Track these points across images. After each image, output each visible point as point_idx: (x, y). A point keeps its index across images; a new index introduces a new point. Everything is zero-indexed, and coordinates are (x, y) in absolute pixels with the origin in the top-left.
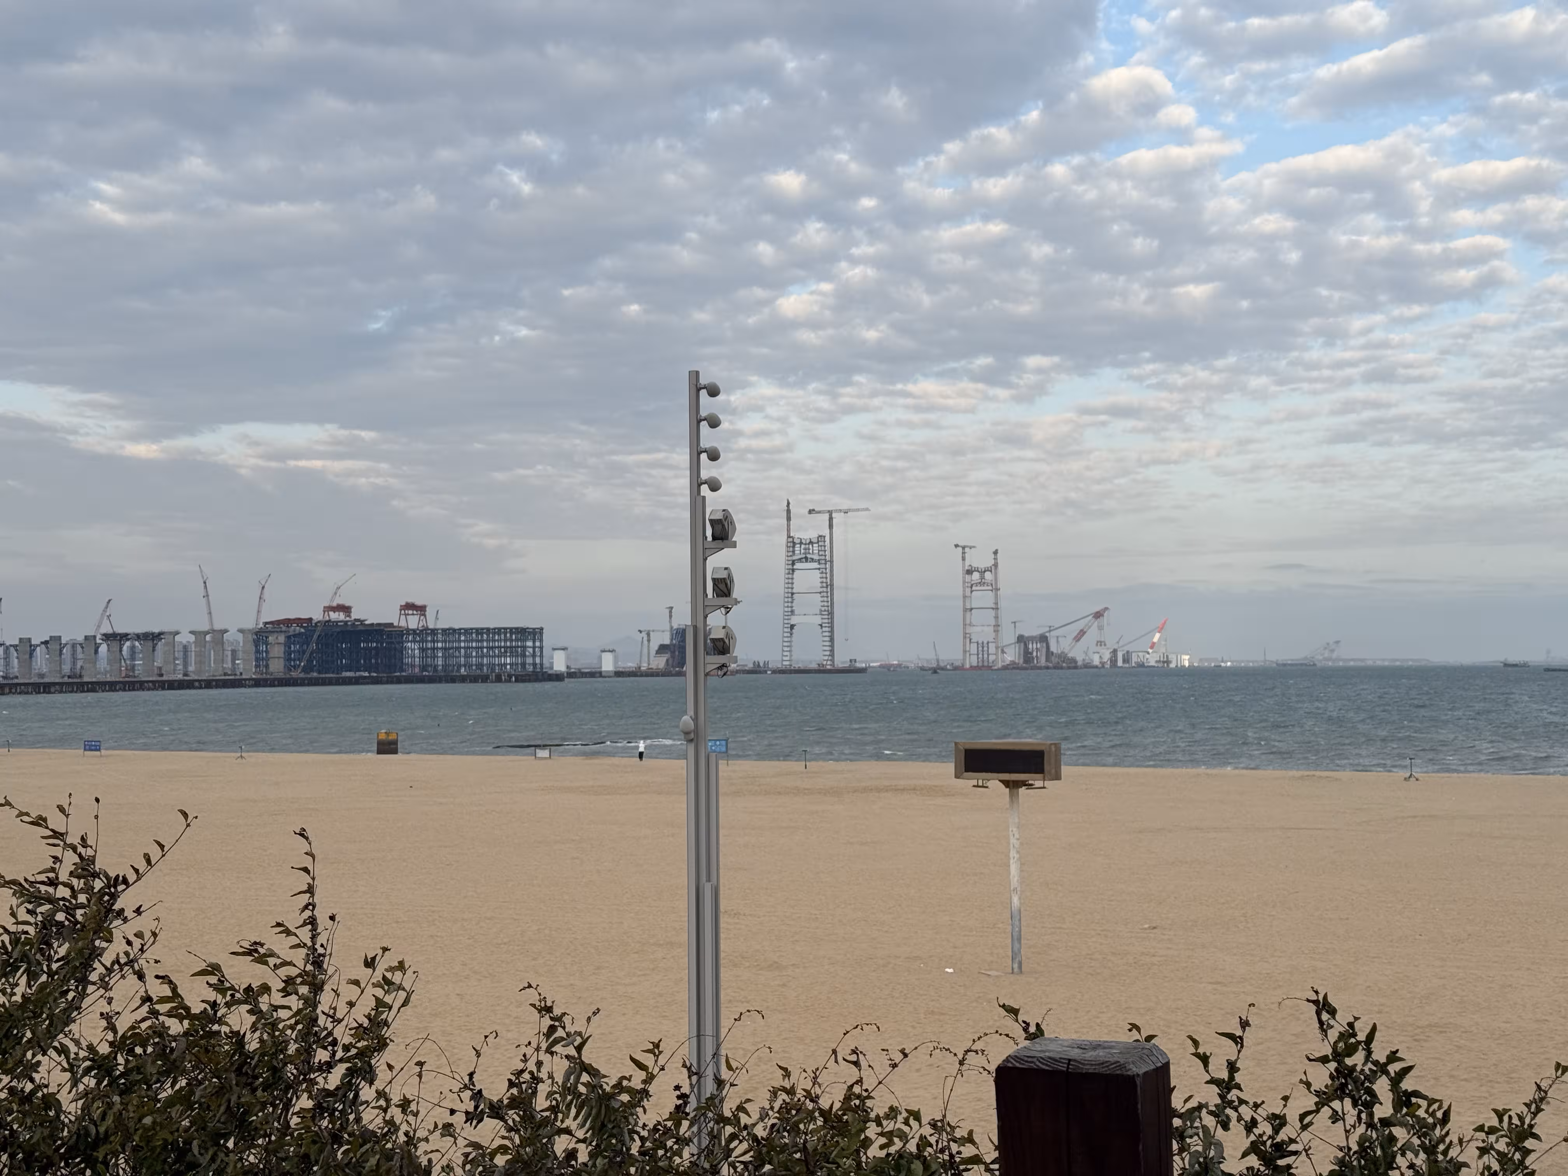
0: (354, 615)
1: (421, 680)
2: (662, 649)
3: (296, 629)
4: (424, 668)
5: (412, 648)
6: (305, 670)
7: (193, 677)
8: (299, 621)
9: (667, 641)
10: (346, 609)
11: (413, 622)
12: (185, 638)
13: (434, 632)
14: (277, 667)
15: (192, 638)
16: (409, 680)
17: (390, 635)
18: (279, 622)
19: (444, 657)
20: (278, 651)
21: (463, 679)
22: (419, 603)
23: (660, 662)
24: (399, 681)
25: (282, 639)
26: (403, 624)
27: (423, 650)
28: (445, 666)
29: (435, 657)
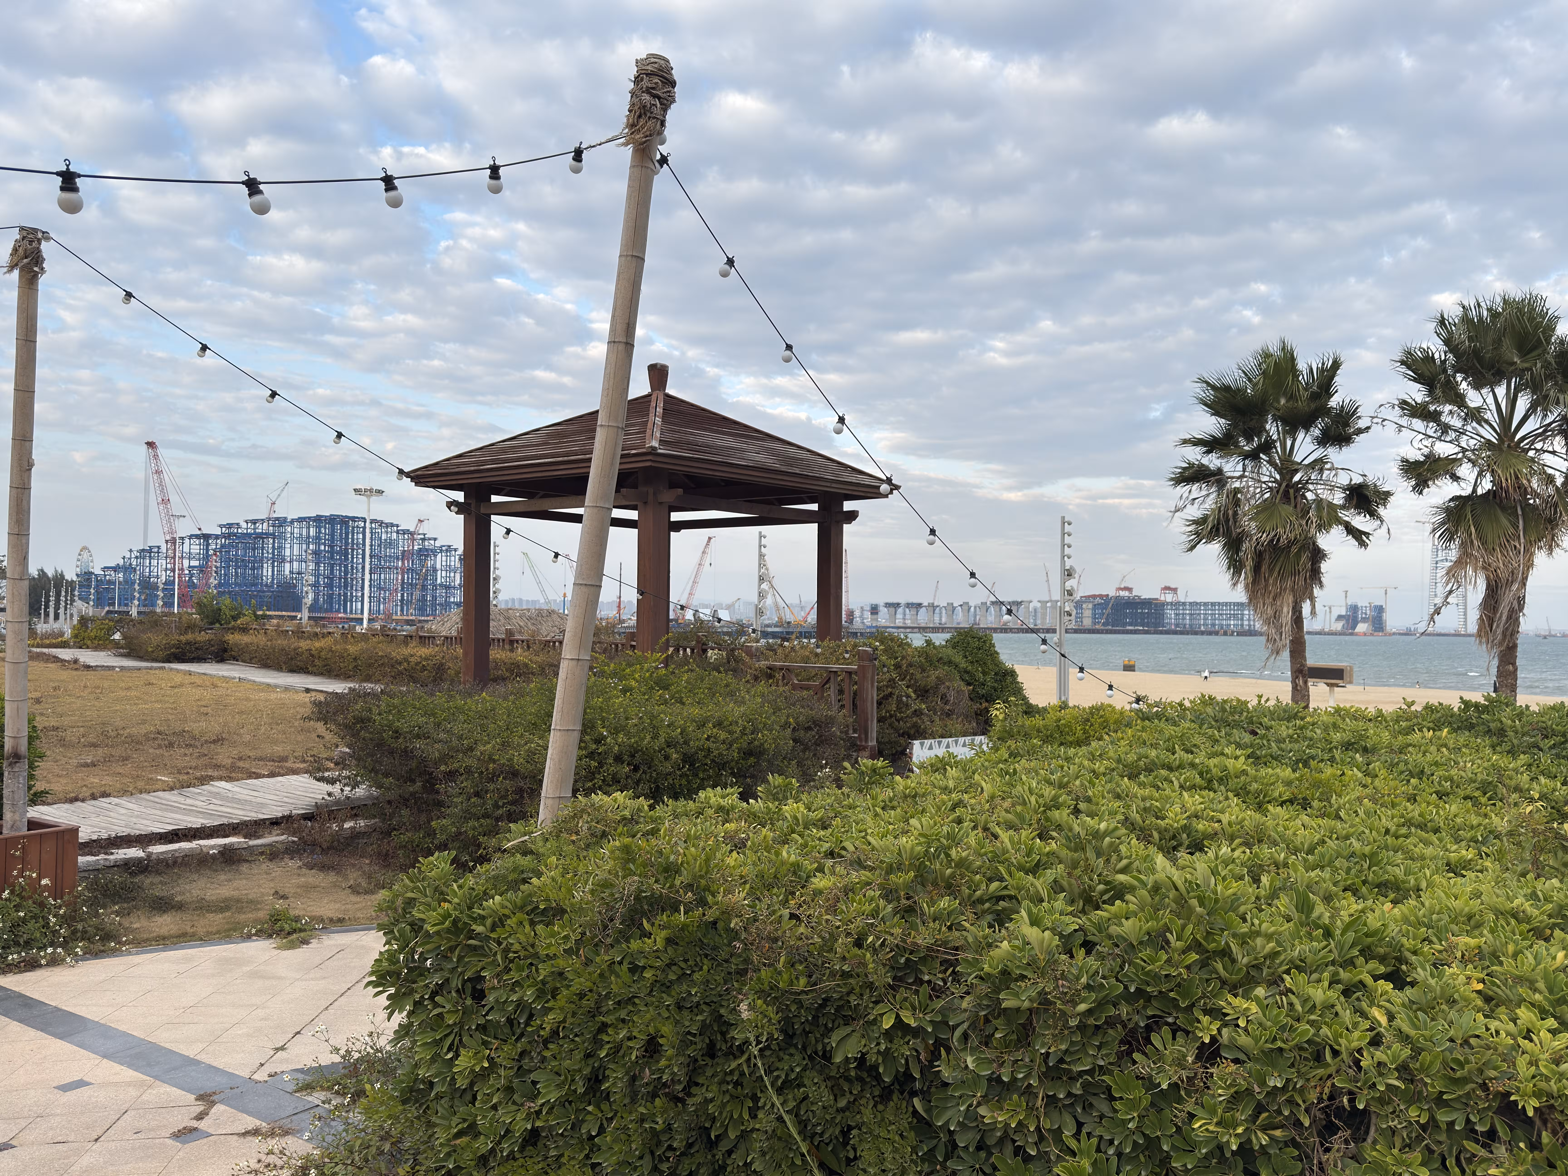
0: (1134, 593)
1: (1175, 633)
2: (1340, 618)
3: (1098, 600)
4: (1177, 625)
5: (1170, 613)
6: (1104, 624)
7: (1040, 626)
8: (1101, 596)
9: (1344, 613)
10: (1129, 589)
11: (1169, 598)
12: (1035, 604)
13: (1184, 604)
14: (1087, 622)
15: (1039, 605)
16: (1167, 632)
17: (1156, 605)
18: (1089, 597)
19: (1190, 619)
20: (1088, 613)
21: (1202, 633)
22: (1173, 586)
23: (1338, 626)
24: (1161, 633)
25: (1090, 606)
26: (1162, 598)
27: (1176, 614)
28: (1191, 625)
29: (1184, 619)
